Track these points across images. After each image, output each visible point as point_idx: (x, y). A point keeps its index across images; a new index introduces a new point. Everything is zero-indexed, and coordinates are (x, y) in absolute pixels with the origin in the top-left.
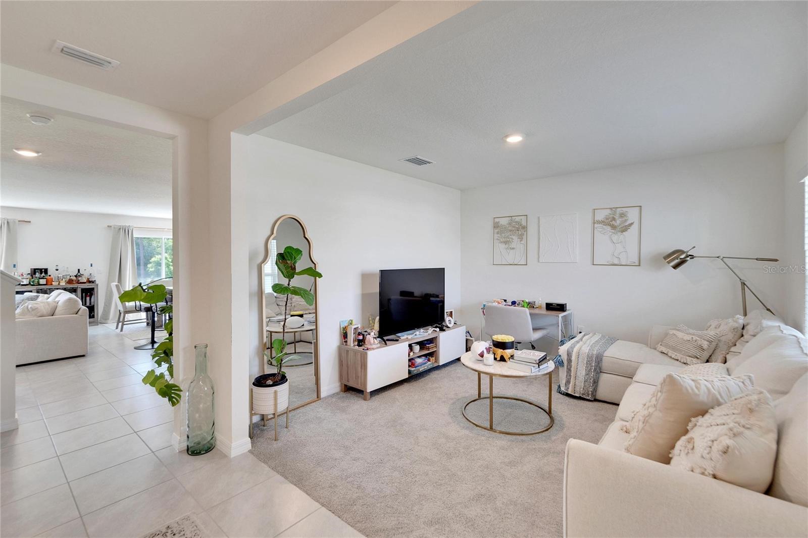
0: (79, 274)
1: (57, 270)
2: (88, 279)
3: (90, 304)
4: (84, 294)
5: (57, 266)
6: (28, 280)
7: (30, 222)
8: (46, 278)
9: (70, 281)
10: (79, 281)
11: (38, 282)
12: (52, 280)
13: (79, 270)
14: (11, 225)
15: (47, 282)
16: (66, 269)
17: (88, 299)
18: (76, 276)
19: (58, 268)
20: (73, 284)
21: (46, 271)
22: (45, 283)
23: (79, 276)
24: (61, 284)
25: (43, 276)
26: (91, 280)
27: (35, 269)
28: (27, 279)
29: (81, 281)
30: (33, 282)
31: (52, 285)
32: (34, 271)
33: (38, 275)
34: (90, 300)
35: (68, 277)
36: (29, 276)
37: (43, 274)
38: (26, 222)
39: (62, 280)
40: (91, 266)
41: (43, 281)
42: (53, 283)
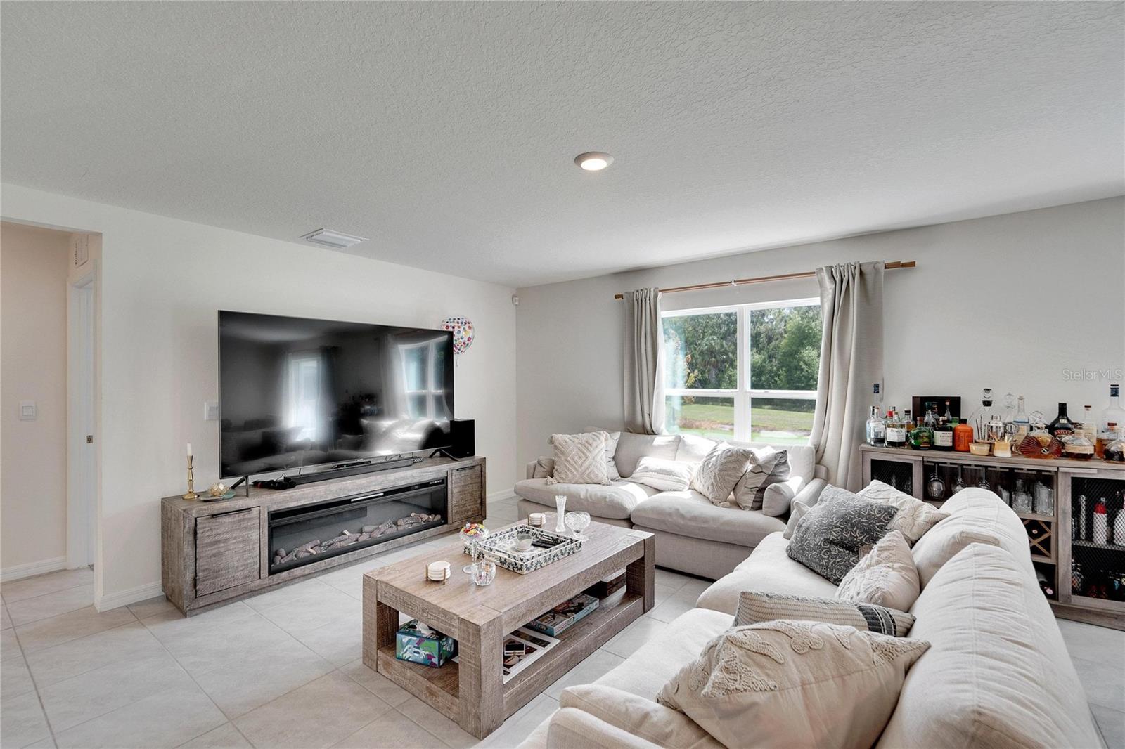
0: (1063, 421)
1: (987, 404)
2: (1100, 441)
3: (1111, 540)
4: (1083, 498)
5: (988, 390)
6: (904, 430)
7: (913, 264)
8: (951, 430)
9: (1029, 447)
10: (1063, 445)
11: (931, 437)
12: (971, 436)
13: (1063, 408)
14: (869, 278)
15: (954, 441)
16: (1016, 402)
17: (1100, 520)
18: (1051, 428)
19: (991, 397)
20: (1040, 456)
21: (953, 405)
22: (950, 444)
23: (1065, 428)
24: (998, 453)
25: (948, 421)
26: (1113, 448)
27: (924, 399)
28: (902, 426)
29: (1071, 449)
30: (917, 436)
31: (969, 451)
32: (921, 405)
33: (929, 417)
34: (1111, 523)
35: (1024, 430)
36: (907, 420)
37: (947, 416)
38: (904, 265)
39: (1003, 438)
40: (1115, 391)
41: (943, 438)
42: (973, 447)
